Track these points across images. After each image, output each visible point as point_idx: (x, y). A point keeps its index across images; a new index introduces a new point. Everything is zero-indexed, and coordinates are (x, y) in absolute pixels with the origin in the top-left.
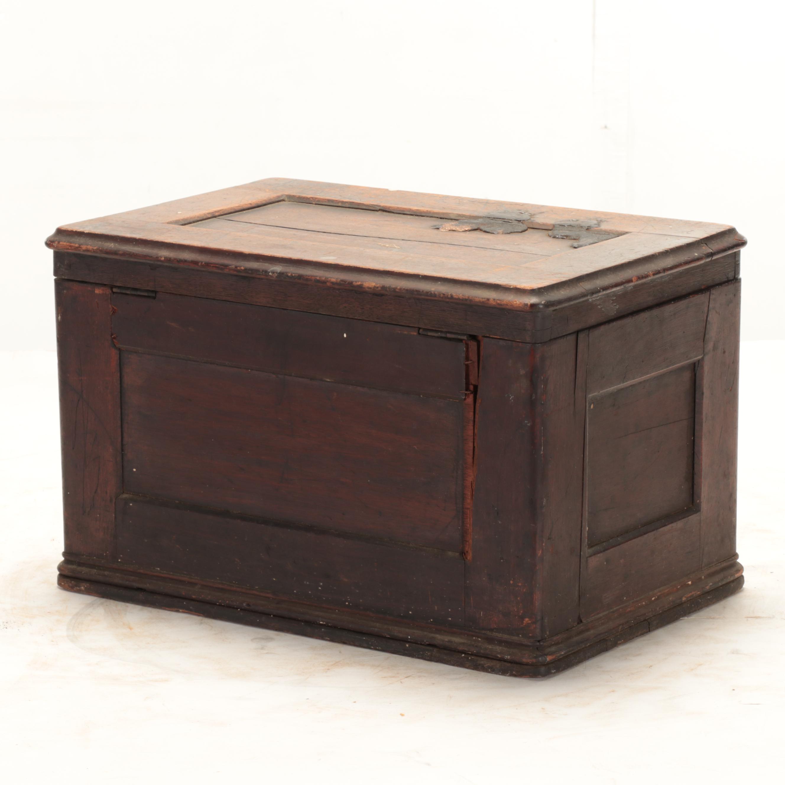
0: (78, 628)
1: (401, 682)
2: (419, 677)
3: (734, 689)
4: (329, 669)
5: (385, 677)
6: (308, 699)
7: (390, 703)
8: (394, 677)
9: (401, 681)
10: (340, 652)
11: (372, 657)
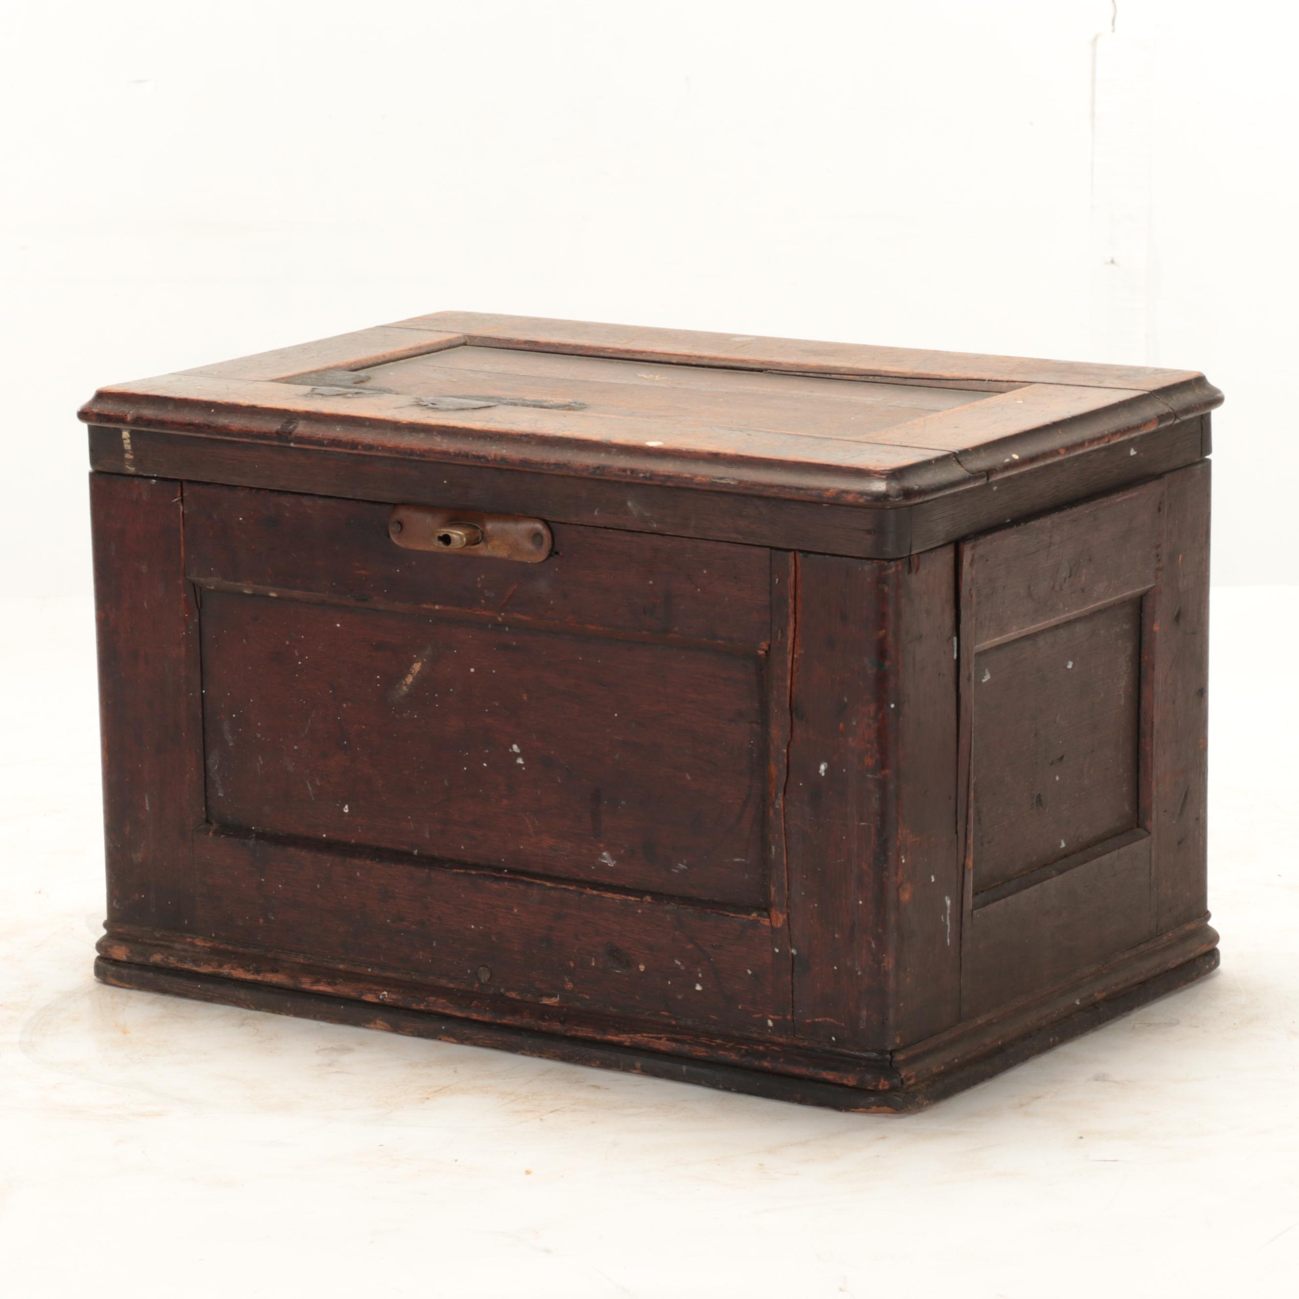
0: (40, 1030)
1: (541, 1119)
2: (572, 1112)
3: (1082, 1136)
4: (428, 1099)
5: (516, 1112)
6: (382, 1145)
7: (515, 1153)
8: (531, 1111)
9: (542, 1117)
10: (455, 1072)
11: (504, 1079)
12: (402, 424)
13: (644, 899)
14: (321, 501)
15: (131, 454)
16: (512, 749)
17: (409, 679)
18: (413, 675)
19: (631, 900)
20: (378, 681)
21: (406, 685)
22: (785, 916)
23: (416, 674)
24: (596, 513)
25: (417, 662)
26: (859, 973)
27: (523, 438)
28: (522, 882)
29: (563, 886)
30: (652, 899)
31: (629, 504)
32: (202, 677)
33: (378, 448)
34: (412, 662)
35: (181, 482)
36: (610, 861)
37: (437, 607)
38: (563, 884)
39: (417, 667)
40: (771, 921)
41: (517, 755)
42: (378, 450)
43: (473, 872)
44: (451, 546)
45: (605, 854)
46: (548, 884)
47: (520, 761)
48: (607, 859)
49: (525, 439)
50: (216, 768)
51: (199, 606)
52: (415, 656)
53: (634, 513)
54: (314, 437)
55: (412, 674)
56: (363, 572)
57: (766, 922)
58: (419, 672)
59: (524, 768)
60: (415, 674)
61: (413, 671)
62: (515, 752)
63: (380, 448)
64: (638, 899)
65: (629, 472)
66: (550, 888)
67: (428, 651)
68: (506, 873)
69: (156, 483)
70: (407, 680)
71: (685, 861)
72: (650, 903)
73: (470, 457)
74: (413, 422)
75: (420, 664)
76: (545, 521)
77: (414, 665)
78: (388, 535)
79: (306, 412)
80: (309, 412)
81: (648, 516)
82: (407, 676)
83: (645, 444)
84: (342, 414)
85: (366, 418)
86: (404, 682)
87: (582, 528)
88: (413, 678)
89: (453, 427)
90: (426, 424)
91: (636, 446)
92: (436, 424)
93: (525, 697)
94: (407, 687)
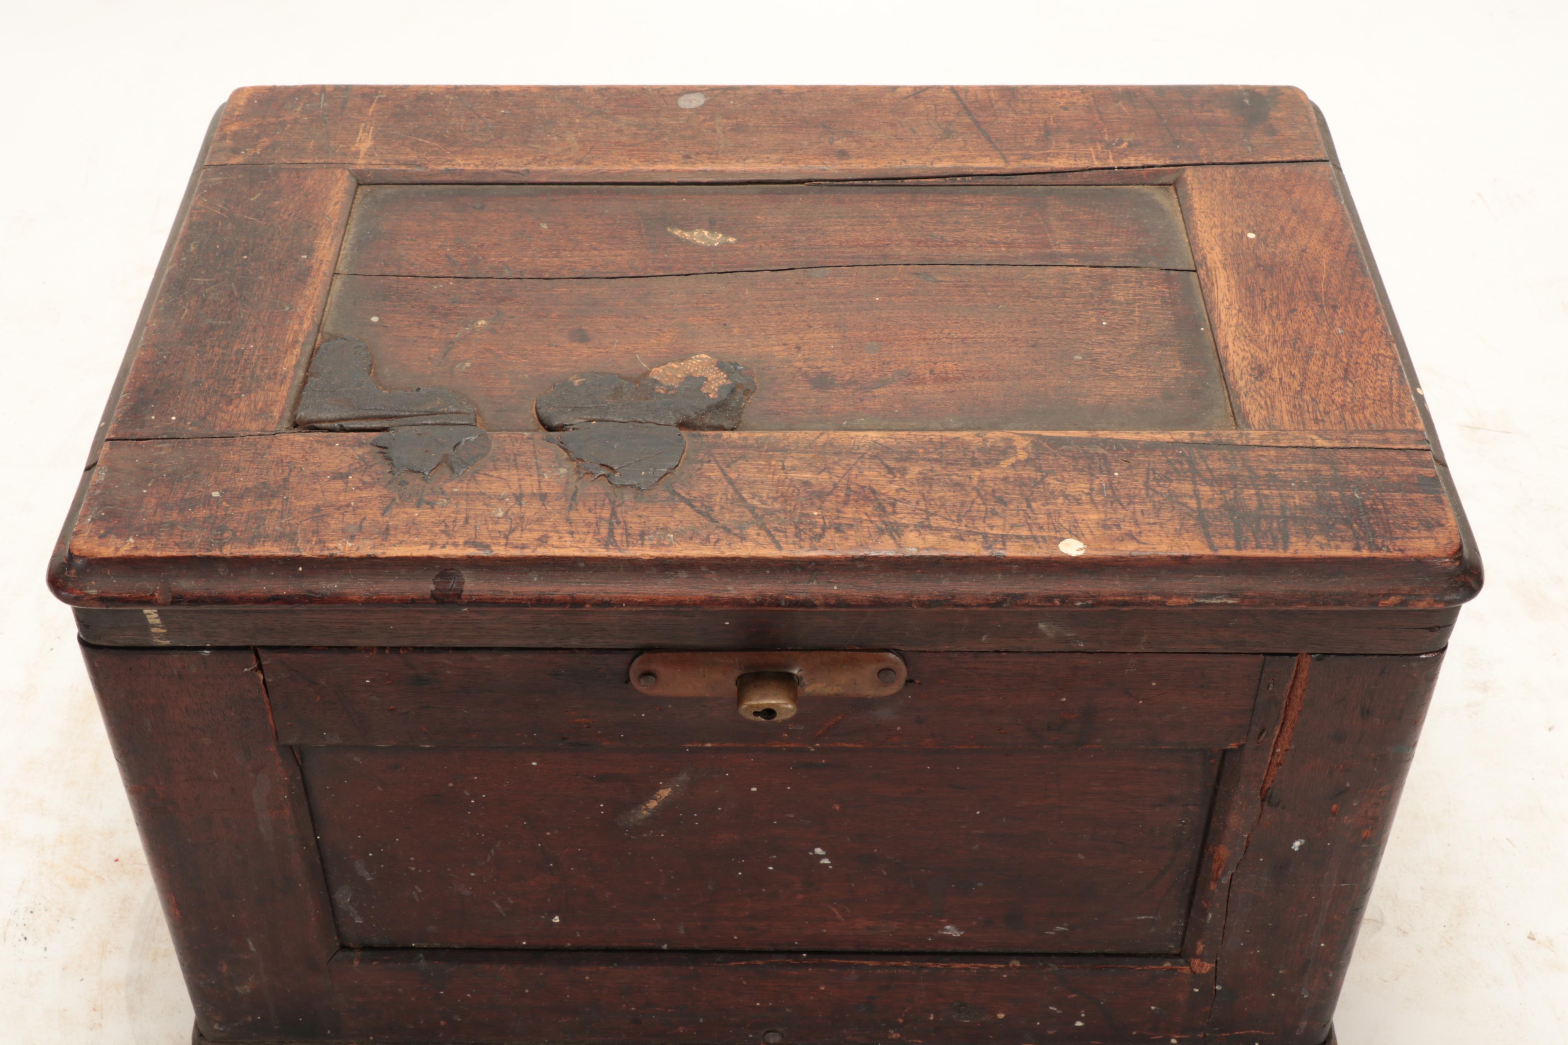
12: (644, 560)
13: (1011, 965)
15: (162, 628)
16: (813, 852)
17: (652, 804)
18: (659, 801)
19: (993, 968)
20: (602, 809)
21: (647, 809)
22: (1214, 965)
23: (664, 800)
24: (984, 639)
25: (665, 789)
26: (1305, 996)
27: (857, 563)
28: (834, 965)
29: (893, 963)
30: (1021, 963)
31: (1042, 627)
32: (314, 825)
34: (656, 789)
35: (255, 650)
36: (956, 932)
37: (709, 745)
38: (891, 961)
39: (664, 793)
40: (1191, 968)
41: (822, 857)
43: (759, 962)
44: (775, 724)
45: (948, 927)
46: (871, 963)
47: (826, 861)
48: (951, 930)
49: (861, 565)
50: (348, 900)
51: (300, 763)
52: (662, 783)
53: (1048, 634)
54: (503, 599)
55: (657, 800)
57: (1186, 969)
58: (666, 798)
59: (831, 867)
60: (661, 800)
61: (659, 797)
62: (818, 855)
64: (1002, 966)
65: (1057, 602)
66: (874, 968)
67: (684, 777)
68: (805, 958)
69: (210, 654)
70: (648, 805)
71: (1066, 924)
72: (1019, 968)
73: (783, 603)
74: (661, 556)
75: (670, 790)
76: (897, 652)
77: (661, 792)
78: (628, 681)
79: (469, 557)
80: (473, 557)
81: (1071, 637)
82: (649, 802)
83: (1062, 553)
84: (533, 554)
85: (577, 557)
86: (644, 807)
87: (956, 655)
88: (659, 803)
89: (734, 559)
90: (685, 557)
91: (1050, 558)
92: (701, 556)
93: (837, 808)
94: (649, 812)
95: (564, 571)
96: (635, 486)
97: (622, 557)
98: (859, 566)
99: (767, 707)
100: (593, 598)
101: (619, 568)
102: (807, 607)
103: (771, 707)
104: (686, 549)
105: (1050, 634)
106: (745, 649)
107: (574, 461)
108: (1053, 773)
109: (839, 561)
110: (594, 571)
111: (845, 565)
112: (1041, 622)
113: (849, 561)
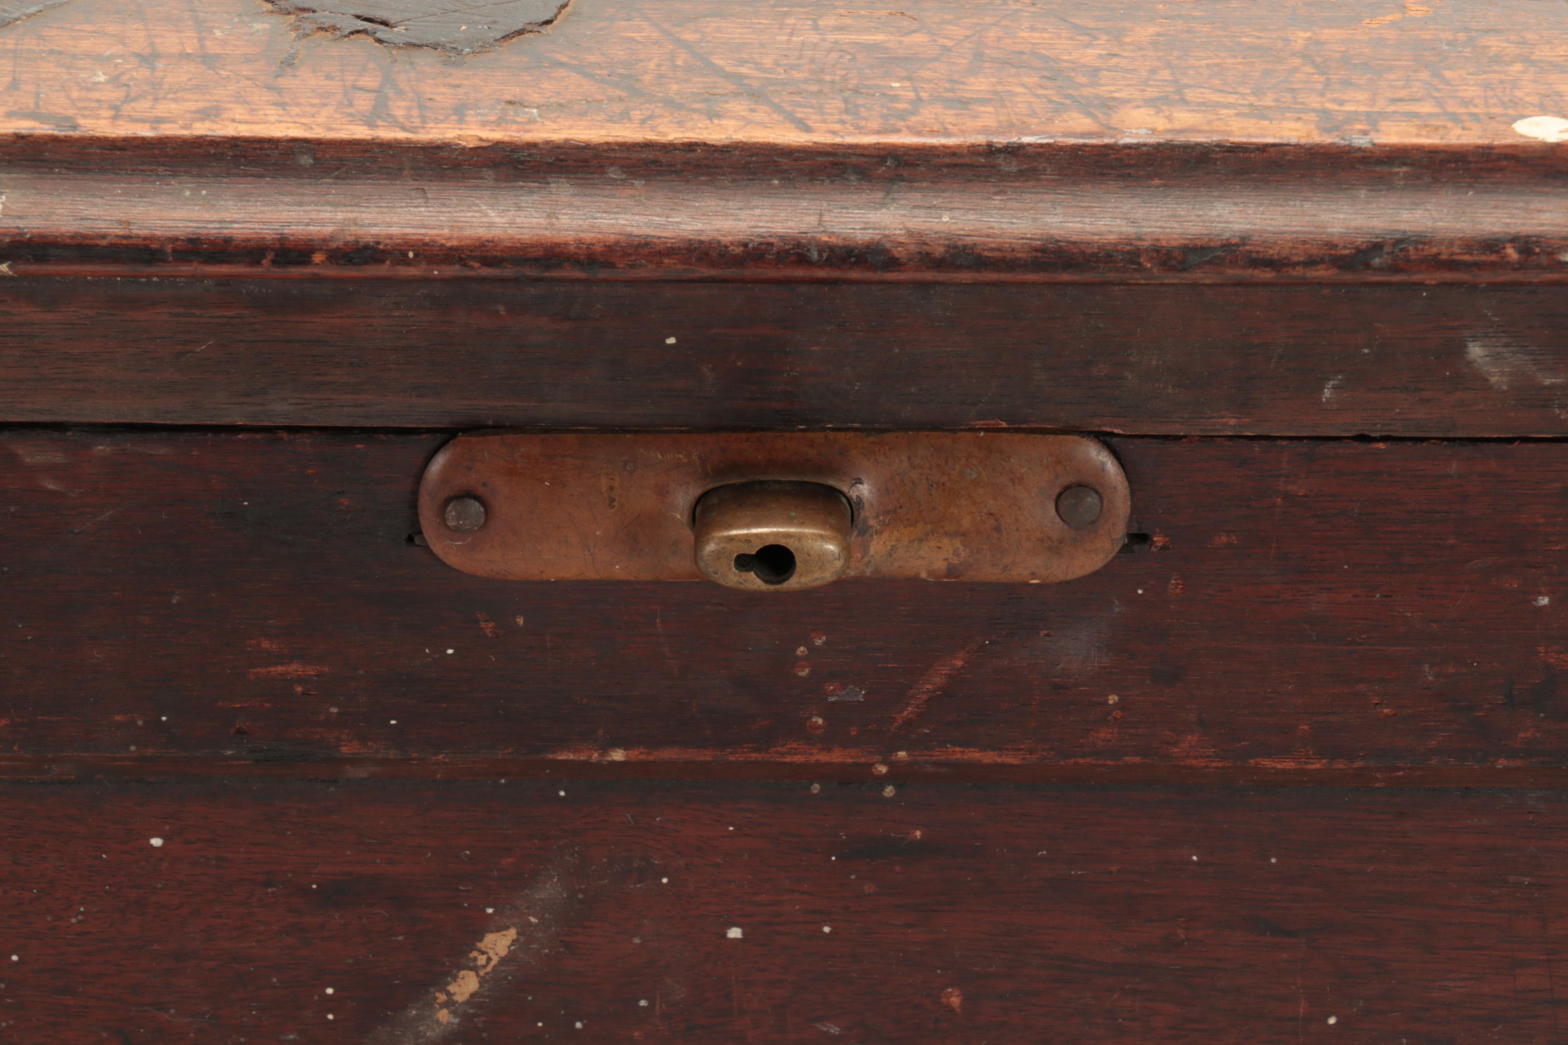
12: (463, 150)
14: (102, 448)
17: (465, 985)
18: (482, 973)
20: (329, 1003)
21: (449, 1004)
23: (494, 967)
24: (1327, 393)
25: (499, 929)
27: (1000, 160)
31: (1476, 351)
33: (406, 255)
34: (477, 929)
37: (618, 755)
39: (498, 944)
42: (404, 260)
44: (794, 582)
52: (490, 911)
53: (1493, 379)
55: (475, 969)
56: (295, 668)
58: (503, 961)
60: (489, 968)
61: (482, 960)
63: (411, 255)
65: (1512, 253)
70: (452, 988)
73: (815, 255)
74: (507, 139)
75: (512, 933)
76: (1104, 439)
77: (490, 938)
78: (414, 535)
79: (19, 137)
80: (31, 136)
81: (1551, 387)
82: (455, 978)
83: (1521, 136)
84: (185, 133)
85: (294, 140)
86: (442, 997)
87: (1257, 447)
88: (482, 981)
89: (690, 147)
90: (567, 141)
91: (1490, 148)
92: (610, 139)
93: (955, 1001)
94: (454, 1013)
95: (262, 176)
96: (443, 46)
97: (408, 141)
98: (1005, 168)
99: (771, 541)
100: (332, 237)
101: (400, 169)
102: (873, 267)
103: (783, 542)
104: (570, 127)
105: (1497, 378)
106: (716, 429)
107: (289, 13)
108: (1527, 880)
109: (954, 154)
110: (337, 177)
111: (970, 166)
112: (1475, 338)
113: (979, 154)
